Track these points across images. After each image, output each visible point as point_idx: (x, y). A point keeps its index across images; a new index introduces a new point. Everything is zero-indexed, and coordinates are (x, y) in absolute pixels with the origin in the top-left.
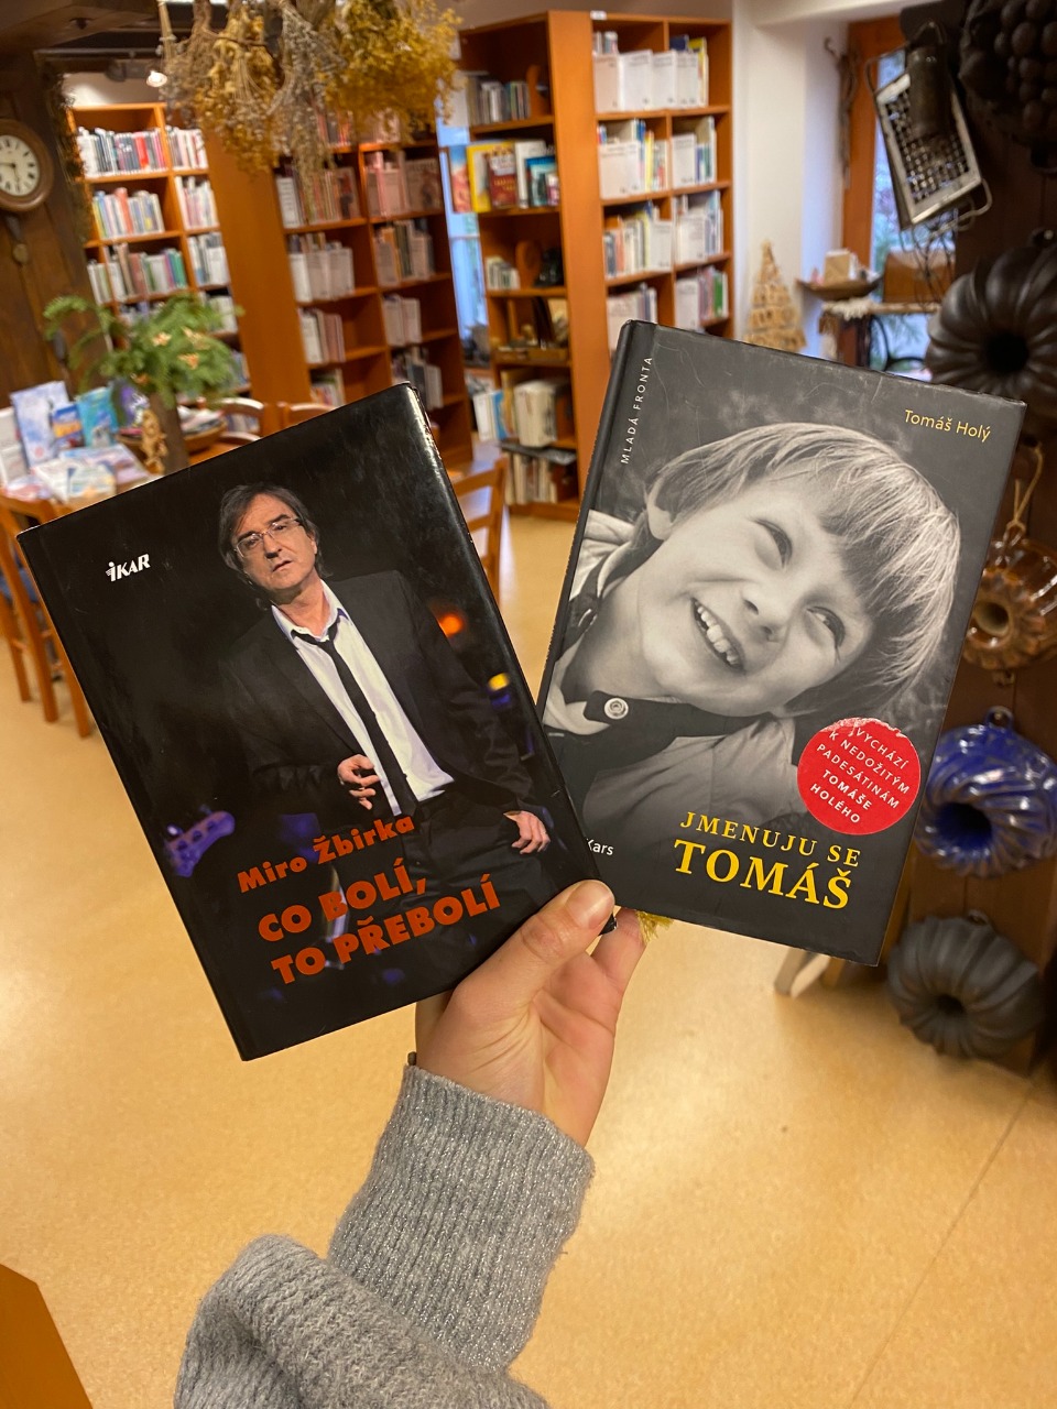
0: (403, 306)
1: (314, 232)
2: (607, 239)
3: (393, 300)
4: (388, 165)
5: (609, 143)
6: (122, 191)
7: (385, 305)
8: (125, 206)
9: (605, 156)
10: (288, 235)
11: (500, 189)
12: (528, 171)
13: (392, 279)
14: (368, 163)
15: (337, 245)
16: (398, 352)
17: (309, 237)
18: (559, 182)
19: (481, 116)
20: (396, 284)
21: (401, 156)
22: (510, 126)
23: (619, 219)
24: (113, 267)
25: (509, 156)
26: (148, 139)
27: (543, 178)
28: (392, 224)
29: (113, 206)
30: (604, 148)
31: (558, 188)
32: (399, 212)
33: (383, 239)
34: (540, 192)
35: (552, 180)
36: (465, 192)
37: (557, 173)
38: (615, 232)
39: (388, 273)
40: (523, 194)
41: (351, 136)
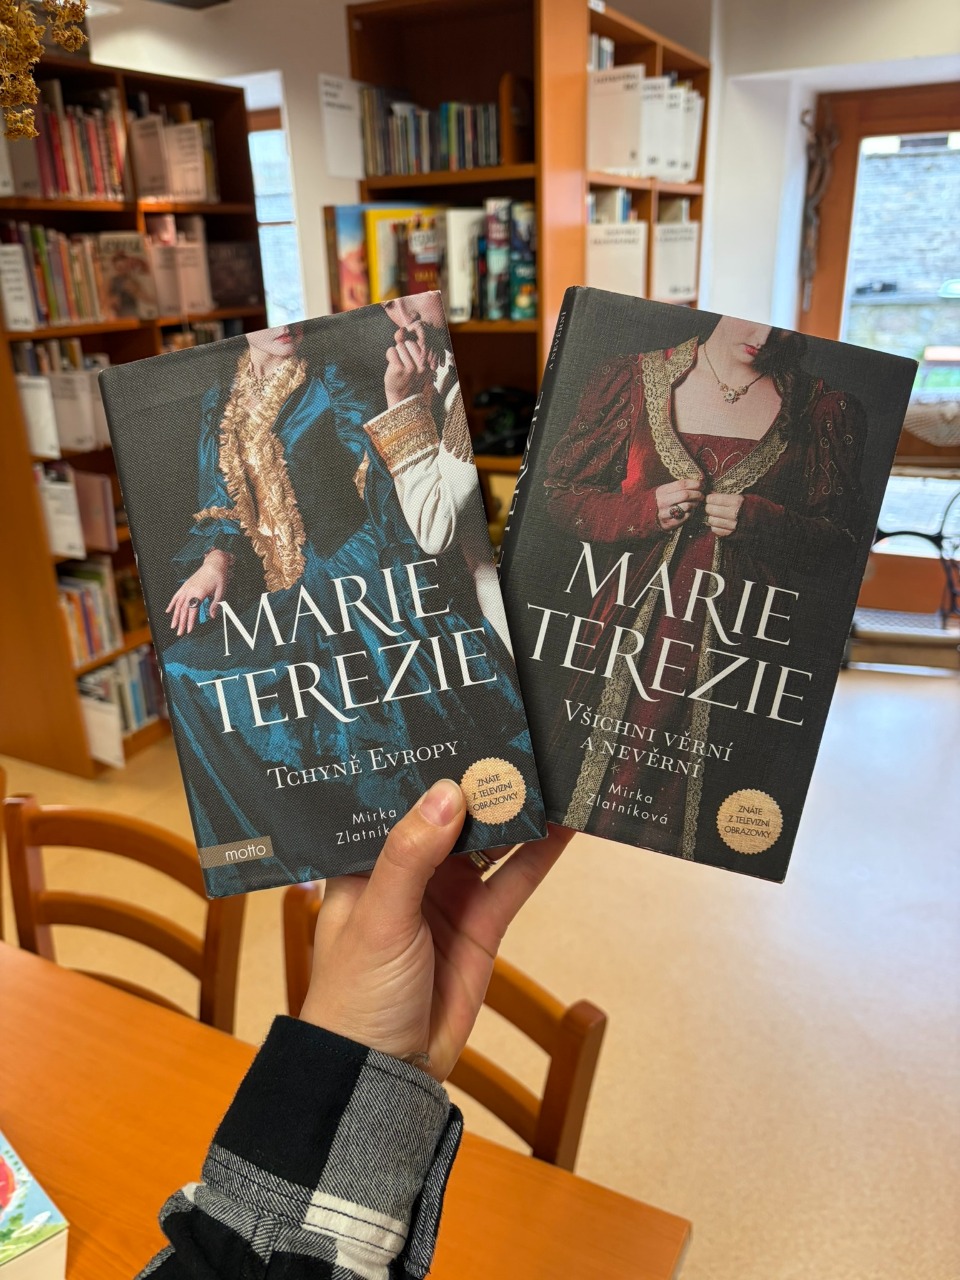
1: (63, 338)
10: (15, 342)
14: (151, 231)
15: (103, 359)
17: (54, 346)
19: (388, 161)
21: (198, 225)
22: (441, 178)
30: (596, 231)
32: (199, 310)
33: (176, 350)
36: (360, 288)
41: (122, 183)
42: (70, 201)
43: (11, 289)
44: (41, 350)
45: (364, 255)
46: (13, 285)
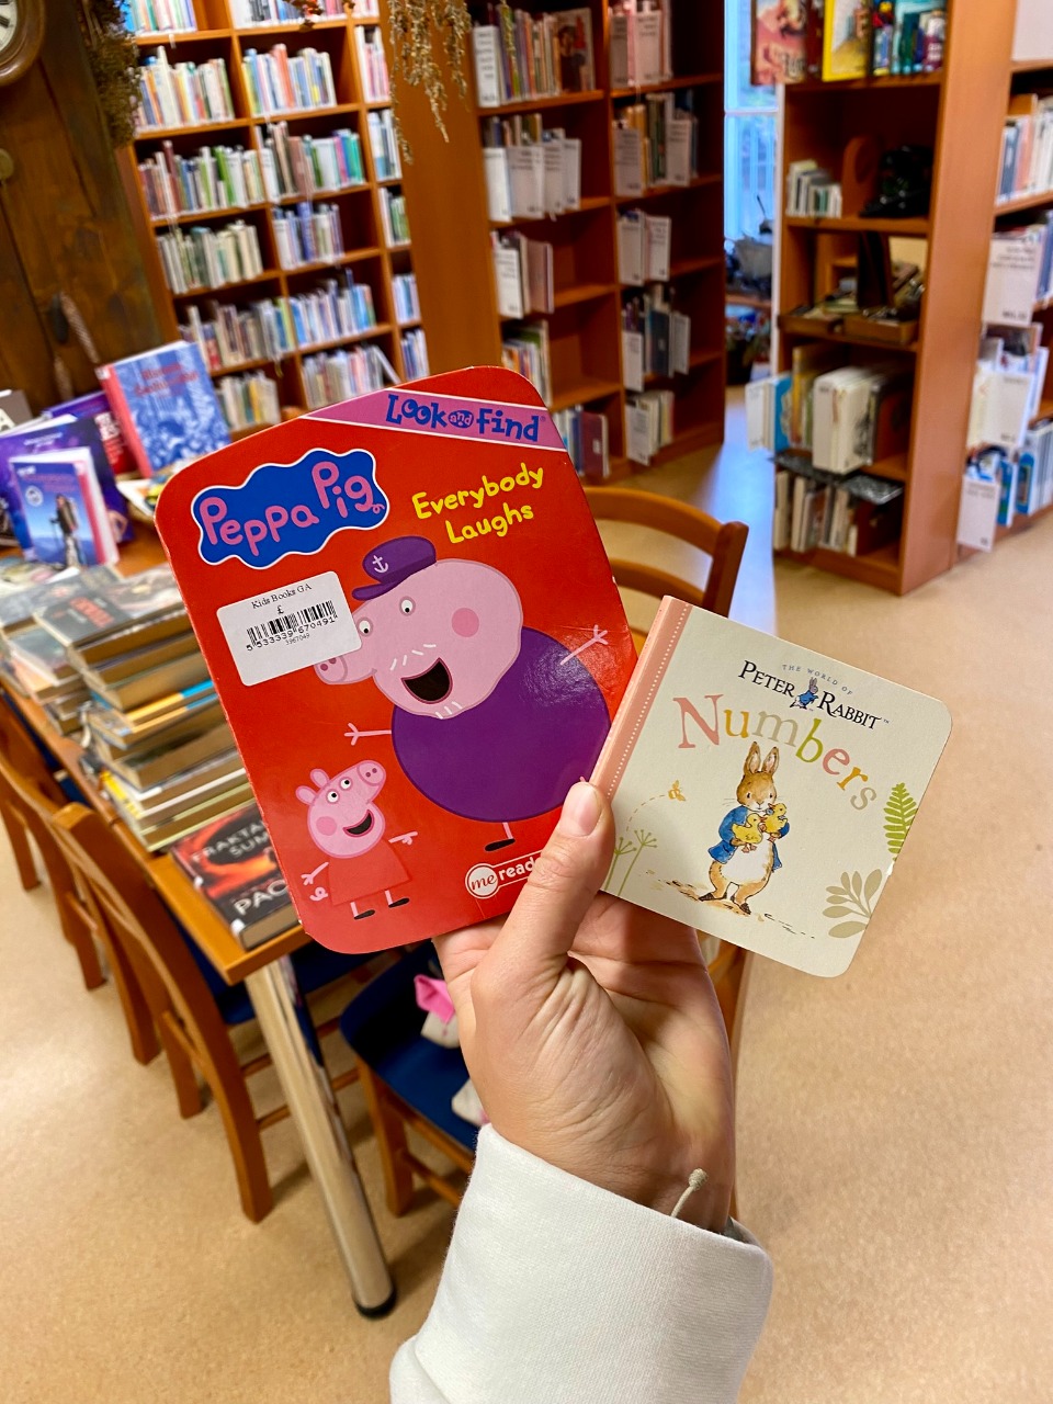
0: (647, 226)
1: (526, 112)
2: (1009, 133)
3: (636, 217)
4: (647, 4)
6: (281, 48)
7: (622, 224)
8: (285, 70)
10: (484, 118)
13: (634, 186)
14: (613, 3)
15: (560, 132)
16: (633, 294)
17: (518, 120)
18: (946, 29)
20: (638, 193)
23: (1034, 98)
24: (266, 154)
28: (642, 99)
29: (269, 69)
31: (943, 41)
32: (655, 81)
33: (625, 122)
38: (1023, 121)
39: (630, 179)
43: (485, 68)
44: (506, 125)
46: (486, 64)
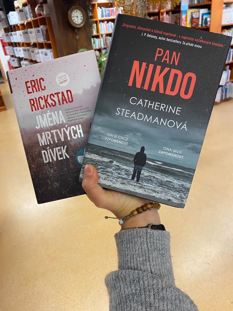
4: (167, 15)
5: (226, 9)
6: (106, 22)
8: (106, 26)
9: (224, 12)
11: (194, 22)
12: (202, 17)
14: (162, 14)
18: (211, 20)
19: (192, 2)
21: (170, 13)
22: (199, 5)
23: (226, 30)
24: (102, 40)
25: (198, 13)
26: (113, 10)
27: (206, 19)
29: (104, 26)
30: (224, 11)
31: (210, 21)
34: (205, 22)
35: (208, 19)
36: (185, 22)
37: (210, 17)
40: (200, 23)
41: (159, 8)
42: (150, 12)
45: (186, 17)
